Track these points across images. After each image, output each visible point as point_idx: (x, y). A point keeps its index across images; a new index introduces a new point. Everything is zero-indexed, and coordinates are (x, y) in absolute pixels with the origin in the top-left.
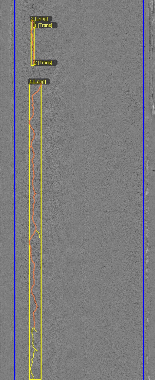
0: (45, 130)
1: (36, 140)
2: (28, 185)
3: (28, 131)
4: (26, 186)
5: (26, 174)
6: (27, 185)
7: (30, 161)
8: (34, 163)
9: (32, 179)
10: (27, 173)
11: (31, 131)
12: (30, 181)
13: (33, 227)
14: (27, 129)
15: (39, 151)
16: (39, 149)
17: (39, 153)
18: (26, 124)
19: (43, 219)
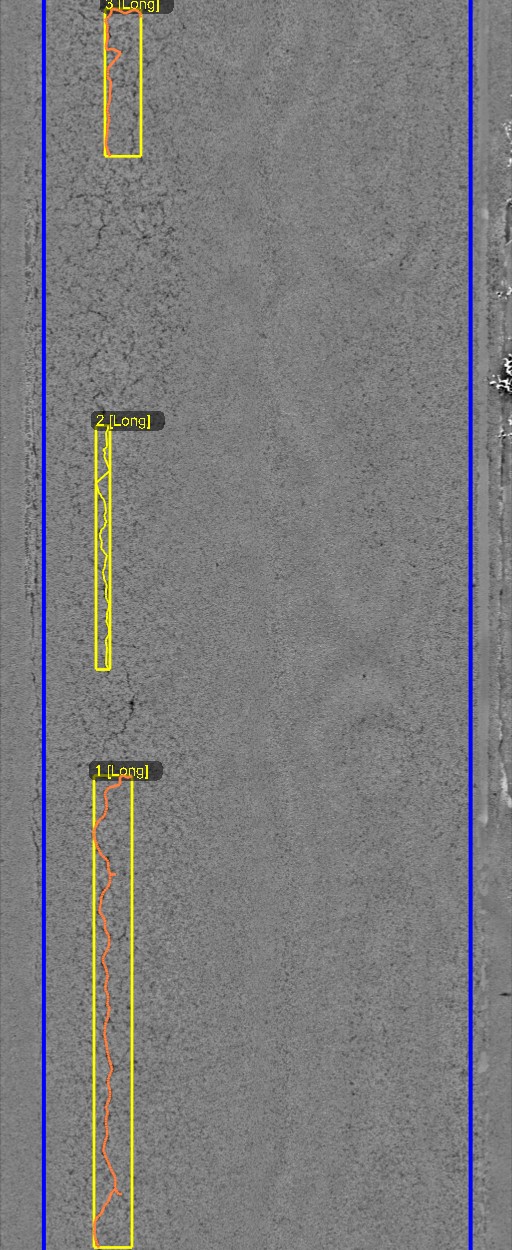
0: (147, 861)
1: (116, 893)
2: (91, 1042)
3: (90, 861)
4: (84, 1043)
5: (83, 1006)
6: (86, 1041)
7: (97, 962)
8: (108, 967)
9: (103, 1020)
10: (85, 1001)
11: (100, 864)
12: (97, 1028)
13: (106, 1179)
14: (87, 859)
15: (126, 928)
16: (125, 922)
17: (124, 935)
18: (84, 839)
19: (138, 1152)
